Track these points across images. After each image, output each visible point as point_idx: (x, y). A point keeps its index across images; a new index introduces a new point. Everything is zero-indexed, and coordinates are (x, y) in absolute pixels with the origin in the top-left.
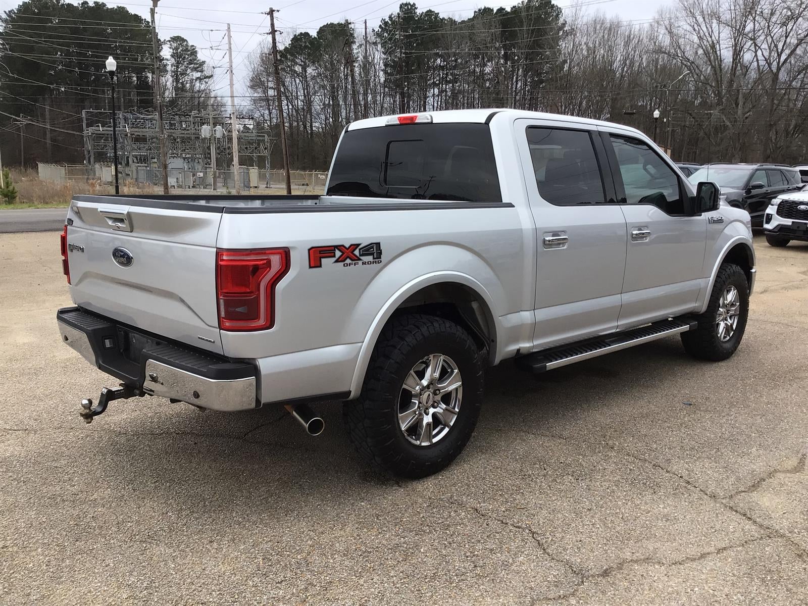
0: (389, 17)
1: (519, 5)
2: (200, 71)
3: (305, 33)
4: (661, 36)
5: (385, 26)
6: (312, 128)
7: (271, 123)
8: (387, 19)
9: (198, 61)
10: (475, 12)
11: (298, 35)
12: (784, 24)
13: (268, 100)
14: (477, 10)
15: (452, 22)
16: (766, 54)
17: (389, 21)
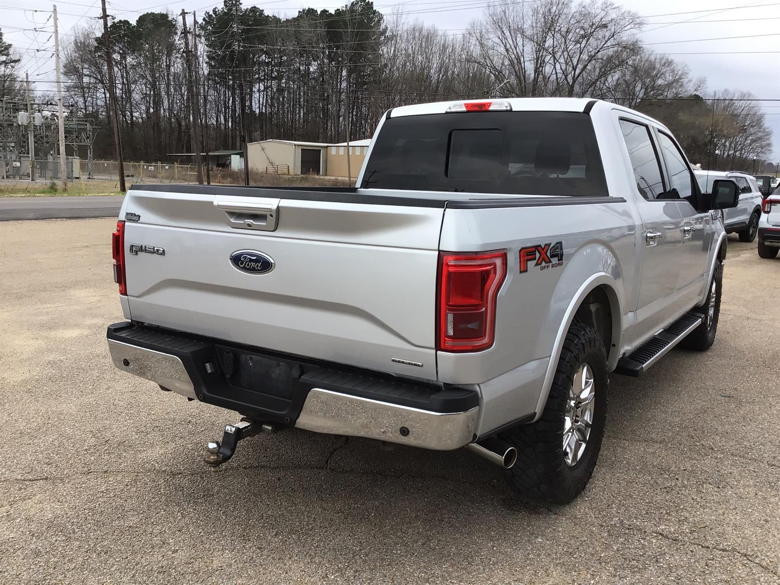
0: (213, 11)
1: (343, 9)
2: (6, 55)
3: (125, 20)
4: (472, 47)
5: (208, 20)
6: (132, 119)
7: (86, 112)
8: (211, 13)
9: (3, 44)
10: (299, 12)
11: (118, 23)
12: (577, 42)
13: (83, 88)
14: (301, 10)
15: (276, 20)
16: (564, 67)
17: (213, 15)
